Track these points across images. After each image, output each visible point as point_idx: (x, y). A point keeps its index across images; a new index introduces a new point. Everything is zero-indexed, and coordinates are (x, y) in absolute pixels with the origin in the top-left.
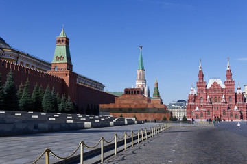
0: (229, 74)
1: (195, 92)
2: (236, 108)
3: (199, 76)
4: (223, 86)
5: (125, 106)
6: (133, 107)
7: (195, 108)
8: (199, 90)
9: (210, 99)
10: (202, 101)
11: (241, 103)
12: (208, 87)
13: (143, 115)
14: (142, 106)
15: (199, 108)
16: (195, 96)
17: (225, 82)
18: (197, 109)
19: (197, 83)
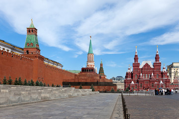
1: (131, 71)
3: (135, 59)
4: (152, 67)
8: (134, 69)
9: (143, 76)
17: (154, 63)
18: (133, 83)
19: (133, 64)
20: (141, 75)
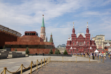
0: (88, 31)
1: (70, 39)
2: (91, 48)
3: (73, 31)
4: (85, 37)
5: (24, 44)
6: (29, 44)
7: (70, 48)
8: (72, 38)
9: (78, 43)
10: (74, 44)
11: (93, 45)
12: (77, 37)
13: (35, 50)
14: (36, 44)
15: (73, 48)
16: (71, 42)
17: (86, 35)
18: (71, 48)
19: (72, 35)
20: (77, 42)
